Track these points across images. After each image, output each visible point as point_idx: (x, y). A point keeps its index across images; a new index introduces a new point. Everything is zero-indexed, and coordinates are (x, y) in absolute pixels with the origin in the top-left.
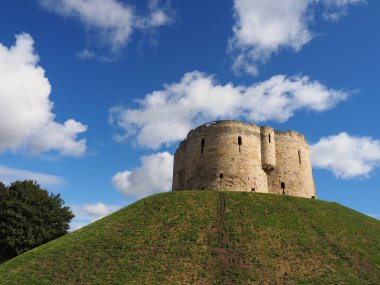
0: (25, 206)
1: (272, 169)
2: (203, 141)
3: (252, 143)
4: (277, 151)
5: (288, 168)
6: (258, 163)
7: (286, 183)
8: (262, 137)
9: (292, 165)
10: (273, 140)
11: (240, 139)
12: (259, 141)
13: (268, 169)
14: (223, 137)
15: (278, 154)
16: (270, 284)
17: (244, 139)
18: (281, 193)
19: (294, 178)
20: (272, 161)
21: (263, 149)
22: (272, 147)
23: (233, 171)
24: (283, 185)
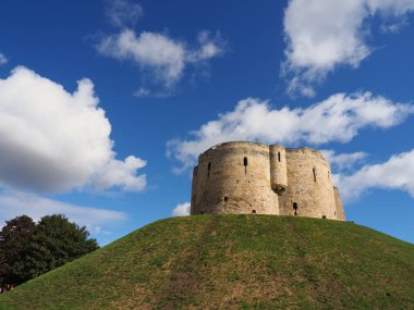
0: (49, 239)
1: (283, 189)
2: (209, 165)
3: (260, 163)
4: (288, 170)
5: (301, 186)
6: (267, 183)
7: (299, 203)
8: (271, 156)
9: (305, 184)
10: (283, 159)
11: (245, 160)
12: (268, 161)
13: (278, 189)
14: (227, 159)
15: (290, 173)
16: (211, 309)
17: (250, 159)
18: (293, 214)
19: (307, 198)
20: (283, 180)
21: (273, 169)
22: (282, 166)
23: (238, 193)
24: (295, 206)
